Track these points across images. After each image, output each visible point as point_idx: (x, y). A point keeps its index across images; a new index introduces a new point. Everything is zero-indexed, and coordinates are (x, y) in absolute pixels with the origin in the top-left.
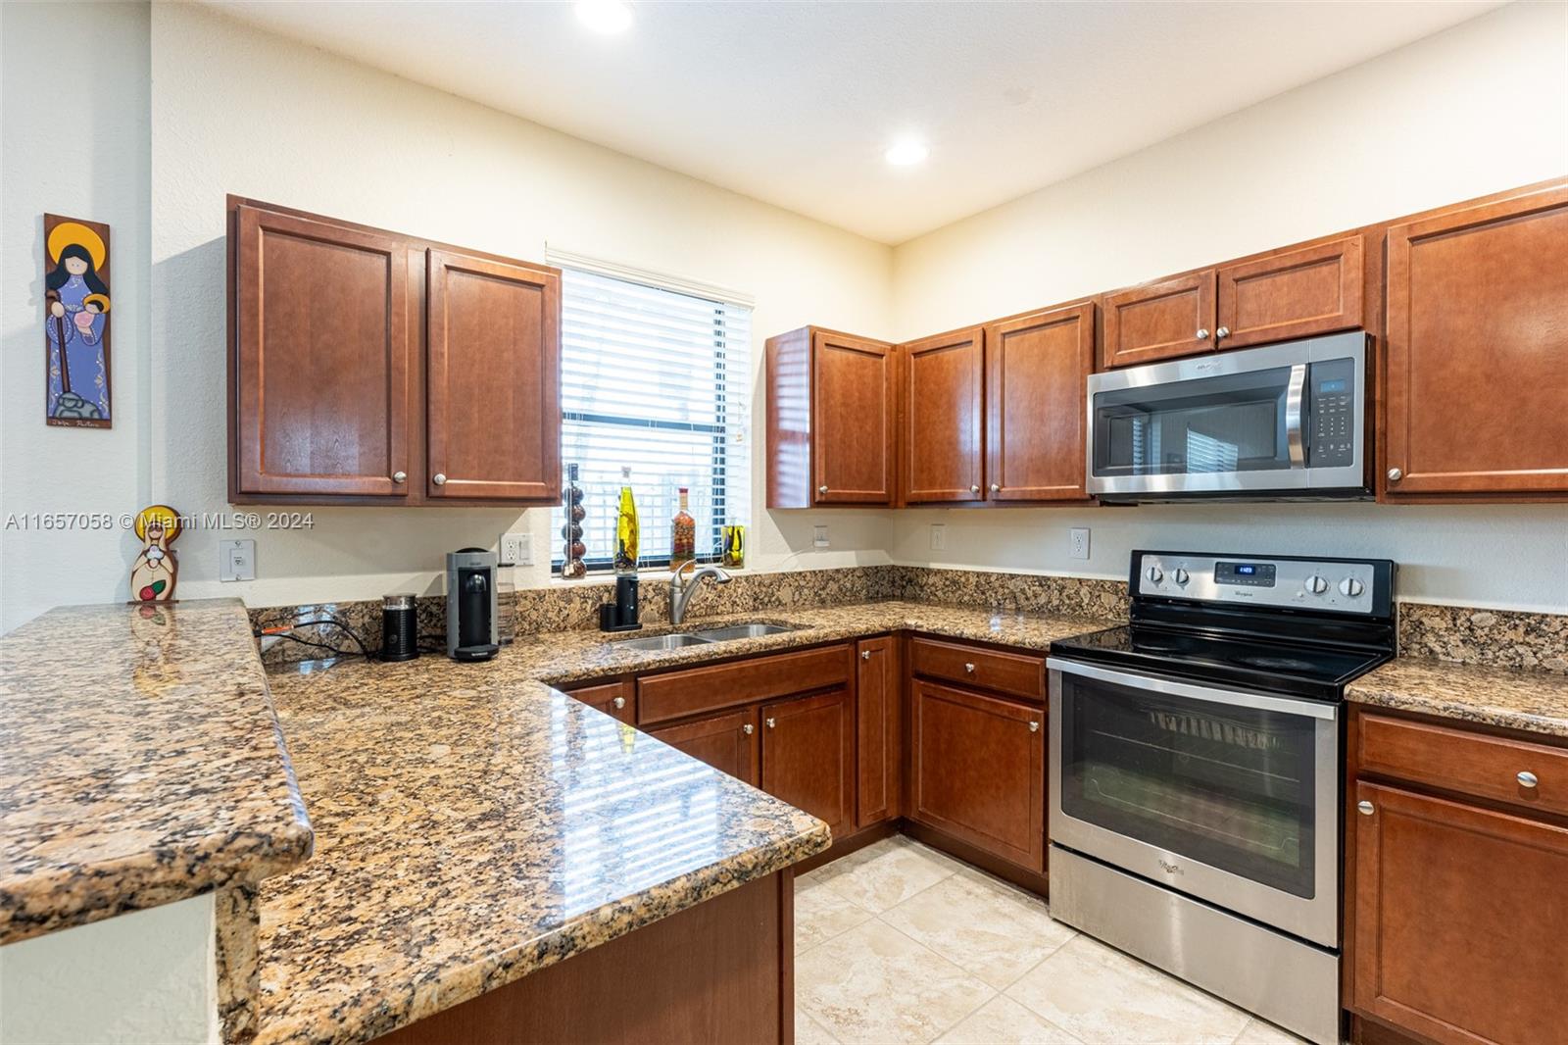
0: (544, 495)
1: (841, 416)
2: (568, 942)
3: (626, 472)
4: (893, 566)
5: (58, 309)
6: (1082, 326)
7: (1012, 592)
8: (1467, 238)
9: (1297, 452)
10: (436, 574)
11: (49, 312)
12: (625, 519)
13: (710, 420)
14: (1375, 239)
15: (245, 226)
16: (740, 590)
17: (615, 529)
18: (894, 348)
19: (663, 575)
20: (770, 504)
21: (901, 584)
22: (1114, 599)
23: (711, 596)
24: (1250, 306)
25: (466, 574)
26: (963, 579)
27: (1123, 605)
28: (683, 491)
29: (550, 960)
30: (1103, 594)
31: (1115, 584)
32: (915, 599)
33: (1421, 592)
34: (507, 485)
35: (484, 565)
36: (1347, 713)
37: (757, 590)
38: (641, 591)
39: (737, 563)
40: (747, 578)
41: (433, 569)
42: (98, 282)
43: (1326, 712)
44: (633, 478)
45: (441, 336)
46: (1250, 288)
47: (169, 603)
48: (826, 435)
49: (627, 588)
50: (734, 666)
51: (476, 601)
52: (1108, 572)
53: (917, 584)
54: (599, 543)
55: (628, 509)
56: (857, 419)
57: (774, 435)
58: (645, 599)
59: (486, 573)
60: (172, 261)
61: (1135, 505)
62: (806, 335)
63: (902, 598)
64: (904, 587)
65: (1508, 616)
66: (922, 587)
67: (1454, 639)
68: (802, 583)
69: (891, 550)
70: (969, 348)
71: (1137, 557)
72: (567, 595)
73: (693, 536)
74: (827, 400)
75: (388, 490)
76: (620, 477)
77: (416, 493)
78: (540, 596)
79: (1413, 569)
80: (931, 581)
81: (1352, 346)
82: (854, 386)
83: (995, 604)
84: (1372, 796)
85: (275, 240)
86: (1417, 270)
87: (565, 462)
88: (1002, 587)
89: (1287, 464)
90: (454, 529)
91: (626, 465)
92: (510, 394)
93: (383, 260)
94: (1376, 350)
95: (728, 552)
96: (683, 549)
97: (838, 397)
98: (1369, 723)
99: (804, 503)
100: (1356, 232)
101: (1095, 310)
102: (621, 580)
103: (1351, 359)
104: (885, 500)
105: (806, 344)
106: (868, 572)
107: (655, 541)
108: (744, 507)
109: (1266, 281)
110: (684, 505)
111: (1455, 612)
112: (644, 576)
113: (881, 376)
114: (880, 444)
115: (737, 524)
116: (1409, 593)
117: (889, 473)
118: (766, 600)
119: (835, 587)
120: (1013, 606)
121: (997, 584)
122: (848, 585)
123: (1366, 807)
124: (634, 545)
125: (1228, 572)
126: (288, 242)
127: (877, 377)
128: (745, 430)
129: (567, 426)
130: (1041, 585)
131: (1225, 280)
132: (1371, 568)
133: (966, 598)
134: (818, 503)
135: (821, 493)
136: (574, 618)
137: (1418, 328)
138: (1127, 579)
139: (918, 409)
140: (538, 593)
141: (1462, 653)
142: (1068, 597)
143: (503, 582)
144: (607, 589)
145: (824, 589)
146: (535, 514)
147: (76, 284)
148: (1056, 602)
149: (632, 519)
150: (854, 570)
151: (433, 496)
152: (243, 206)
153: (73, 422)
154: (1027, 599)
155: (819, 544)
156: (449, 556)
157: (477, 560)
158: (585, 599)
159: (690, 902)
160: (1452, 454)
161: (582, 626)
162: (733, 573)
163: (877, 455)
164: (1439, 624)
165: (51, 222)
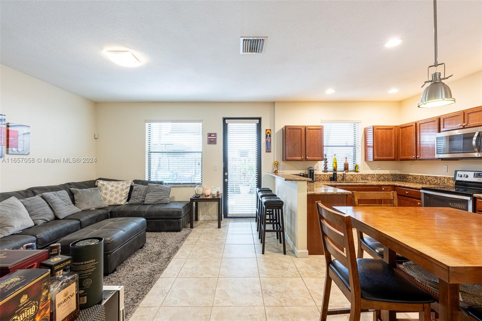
0: (321, 159)
1: (381, 142)
2: (326, 193)
3: (335, 155)
4: (401, 174)
6: (436, 122)
7: (429, 180)
9: (476, 149)
10: (306, 170)
11: (266, 140)
12: (335, 163)
13: (353, 144)
15: (287, 129)
16: (358, 177)
17: (333, 165)
18: (396, 126)
19: (342, 173)
20: (365, 160)
21: (403, 178)
22: (453, 181)
23: (352, 177)
24: (471, 119)
25: (311, 170)
26: (417, 177)
27: (454, 183)
28: (346, 158)
29: (325, 194)
30: (450, 181)
31: (452, 178)
32: (406, 181)
34: (316, 158)
35: (313, 169)
36: (476, 199)
37: (362, 177)
38: (337, 176)
39: (357, 172)
40: (360, 174)
42: (270, 136)
43: (468, 198)
44: (336, 156)
45: (307, 138)
46: (471, 115)
47: (277, 172)
48: (377, 147)
49: (335, 174)
50: (353, 187)
51: (312, 174)
52: (450, 175)
53: (406, 178)
54: (330, 167)
55: (335, 161)
56: (385, 143)
57: (366, 146)
58: (338, 177)
59: (313, 170)
60: (277, 132)
61: (458, 160)
62: (372, 127)
63: (403, 181)
64: (403, 179)
66: (407, 179)
68: (374, 176)
70: (413, 127)
71: (456, 172)
72: (325, 175)
73: (348, 166)
74: (377, 140)
75: (301, 159)
76: (334, 156)
77: (304, 159)
78: (320, 175)
80: (409, 178)
82: (385, 136)
83: (425, 183)
85: (289, 130)
87: (324, 154)
88: (426, 179)
89: (475, 152)
90: (309, 164)
91: (335, 154)
92: (316, 145)
93: (300, 130)
95: (356, 169)
96: (346, 168)
97: (380, 139)
98: (478, 201)
99: (372, 160)
101: (439, 119)
102: (334, 173)
104: (394, 159)
105: (372, 129)
106: (392, 175)
107: (340, 167)
108: (360, 160)
109: (474, 114)
110: (346, 160)
112: (338, 173)
113: (392, 133)
114: (392, 147)
115: (358, 164)
117: (395, 153)
118: (364, 179)
119: (383, 178)
120: (429, 183)
121: (425, 178)
122: (387, 177)
124: (336, 167)
125: (477, 175)
126: (291, 130)
127: (391, 133)
128: (360, 146)
129: (325, 148)
130: (435, 178)
131: (466, 113)
133: (418, 181)
134: (374, 160)
135: (376, 158)
136: (326, 179)
138: (454, 177)
139: (402, 140)
140: (320, 174)
142: (442, 181)
143: (316, 172)
144: (331, 175)
145: (379, 178)
146: (319, 162)
147: (268, 136)
148: (439, 182)
149: (336, 163)
150: (388, 174)
151: (306, 160)
152: (287, 127)
153: (268, 152)
154: (432, 181)
155: (378, 168)
156: (308, 168)
157: (311, 169)
158: (327, 176)
159: (336, 194)
161: (327, 180)
162: (356, 173)
163: (391, 150)
165: (266, 130)
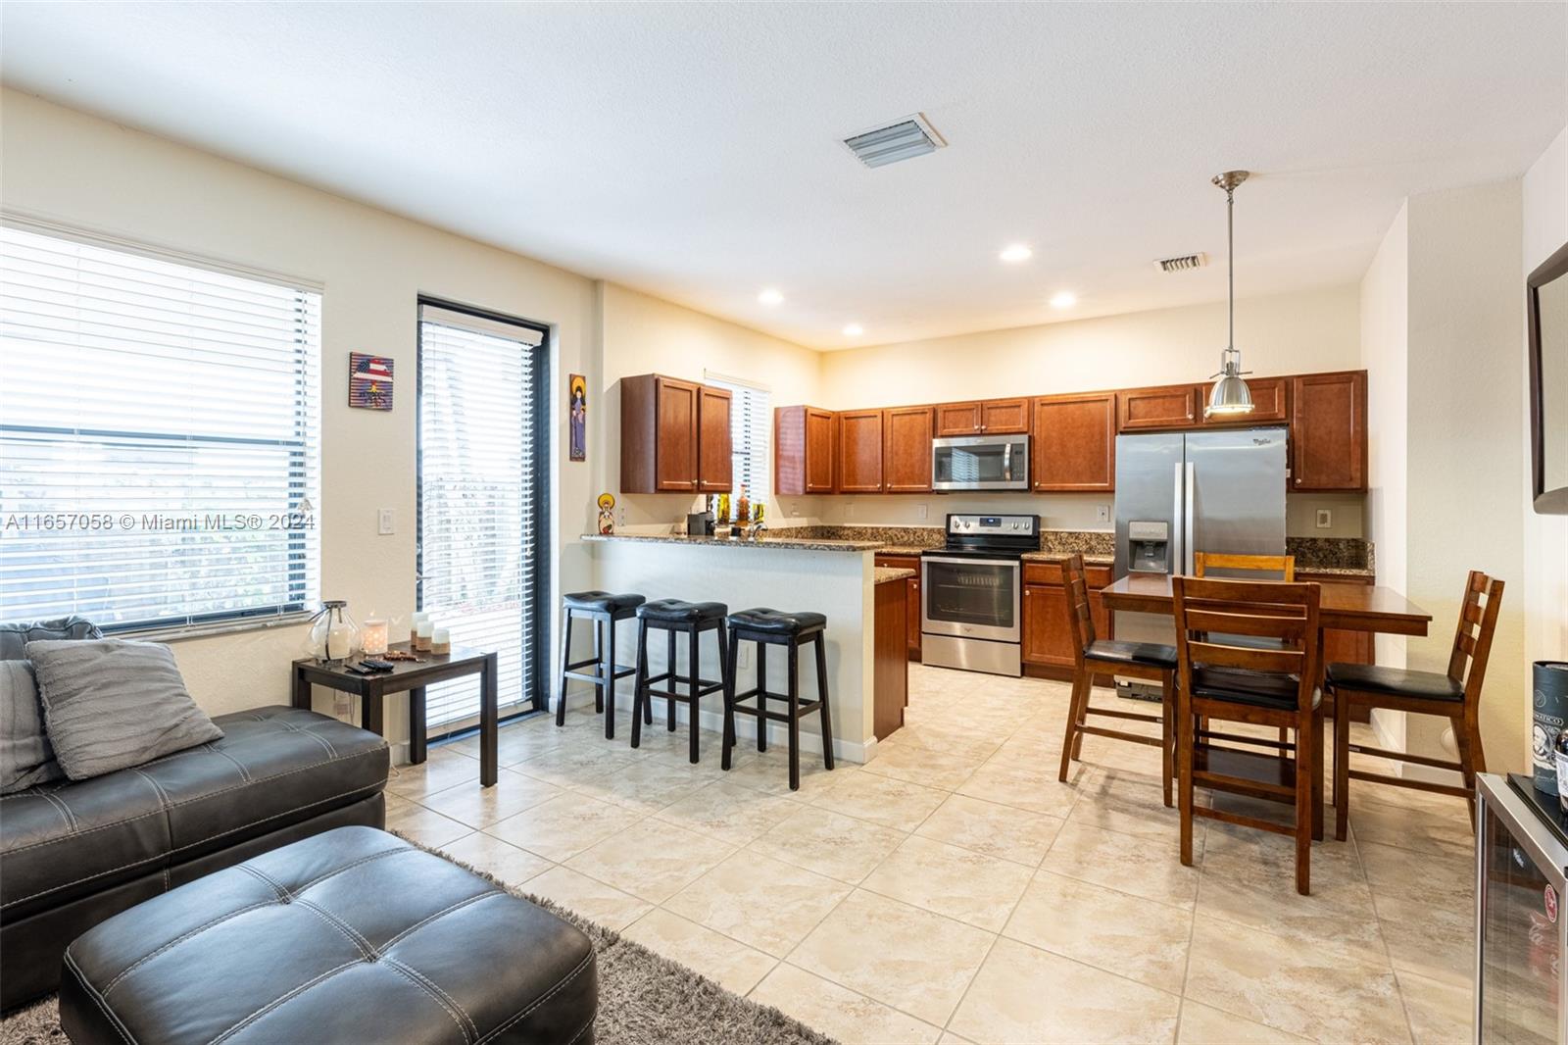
1: (815, 449)
5: (574, 412)
6: (929, 416)
7: (890, 536)
8: (1056, 407)
9: (1008, 476)
10: (672, 525)
11: (571, 415)
12: (724, 501)
13: (742, 448)
14: (1031, 401)
15: (661, 386)
18: (834, 413)
20: (777, 493)
21: (830, 534)
22: (938, 536)
24: (993, 419)
25: (708, 523)
26: (865, 530)
27: (942, 539)
30: (933, 534)
31: (939, 530)
33: (1047, 527)
34: (720, 485)
36: (1022, 563)
40: (770, 530)
41: (670, 522)
42: (583, 402)
43: (1016, 563)
45: (703, 423)
46: (993, 412)
47: (612, 534)
48: (811, 459)
49: (736, 532)
52: (936, 524)
56: (821, 450)
57: (779, 458)
60: (607, 392)
62: (803, 408)
65: (1070, 533)
67: (1056, 543)
69: (821, 517)
70: (875, 419)
71: (949, 516)
73: (748, 509)
74: (811, 443)
75: (688, 487)
79: (1045, 518)
81: (1023, 439)
82: (821, 434)
84: (1029, 589)
85: (667, 390)
86: (1043, 415)
88: (885, 533)
89: (1005, 480)
92: (720, 446)
93: (689, 394)
94: (1031, 439)
96: (745, 515)
97: (814, 440)
98: (1030, 566)
99: (797, 492)
100: (1026, 398)
101: (935, 410)
102: (733, 529)
103: (1023, 445)
104: (829, 490)
105: (800, 416)
106: (813, 529)
108: (765, 493)
109: (998, 410)
111: (1057, 533)
114: (828, 462)
115: (763, 502)
116: (1045, 527)
117: (832, 477)
121: (882, 533)
123: (1027, 592)
124: (728, 513)
125: (984, 522)
127: (828, 428)
128: (764, 455)
130: (905, 532)
131: (985, 407)
132: (1031, 518)
134: (804, 492)
135: (807, 487)
137: (1043, 435)
138: (945, 527)
139: (847, 444)
141: (1059, 547)
142: (918, 536)
147: (577, 402)
149: (727, 500)
150: (807, 527)
151: (700, 489)
152: (661, 379)
153: (576, 459)
154: (898, 538)
157: (708, 517)
160: (1052, 479)
163: (828, 468)
164: (1051, 537)
